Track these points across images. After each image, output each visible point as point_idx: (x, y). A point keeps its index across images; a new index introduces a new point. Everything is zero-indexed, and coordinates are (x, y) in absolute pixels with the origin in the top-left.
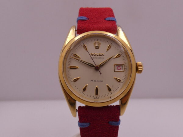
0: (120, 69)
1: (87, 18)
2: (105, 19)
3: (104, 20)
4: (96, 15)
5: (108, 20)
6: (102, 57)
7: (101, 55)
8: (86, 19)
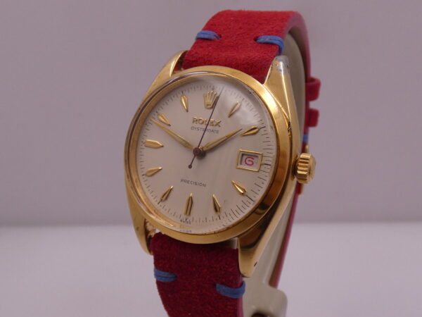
0: (250, 163)
1: (215, 34)
2: (256, 40)
3: (252, 41)
4: (240, 28)
5: (261, 43)
6: (217, 128)
7: (215, 124)
8: (213, 37)
